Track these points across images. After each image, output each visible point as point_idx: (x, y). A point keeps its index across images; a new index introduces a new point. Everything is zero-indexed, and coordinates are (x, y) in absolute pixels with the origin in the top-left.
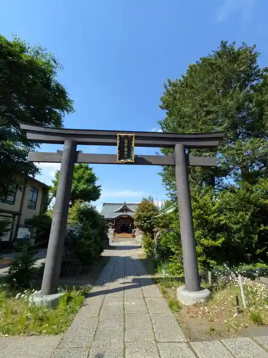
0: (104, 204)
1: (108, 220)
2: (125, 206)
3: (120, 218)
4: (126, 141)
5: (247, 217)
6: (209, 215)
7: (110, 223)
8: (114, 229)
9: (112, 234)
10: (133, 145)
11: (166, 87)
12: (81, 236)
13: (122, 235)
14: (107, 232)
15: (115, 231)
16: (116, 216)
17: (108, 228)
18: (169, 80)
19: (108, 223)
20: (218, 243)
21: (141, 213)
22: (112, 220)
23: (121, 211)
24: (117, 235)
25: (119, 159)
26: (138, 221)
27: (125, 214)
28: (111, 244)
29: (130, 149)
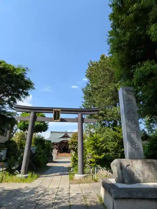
0: (52, 132)
1: (54, 144)
2: (66, 134)
3: (62, 142)
4: (57, 112)
5: (116, 145)
6: (97, 143)
7: (55, 146)
8: (57, 150)
9: (56, 153)
10: (60, 113)
11: (89, 64)
12: (36, 153)
13: (63, 154)
14: (52, 152)
15: (58, 152)
16: (59, 141)
17: (53, 149)
18: (90, 61)
19: (53, 146)
20: (101, 157)
21: (73, 140)
22: (57, 144)
23: (64, 137)
24: (60, 154)
25: (54, 120)
26: (71, 145)
27: (65, 139)
28: (54, 160)
29: (59, 115)
